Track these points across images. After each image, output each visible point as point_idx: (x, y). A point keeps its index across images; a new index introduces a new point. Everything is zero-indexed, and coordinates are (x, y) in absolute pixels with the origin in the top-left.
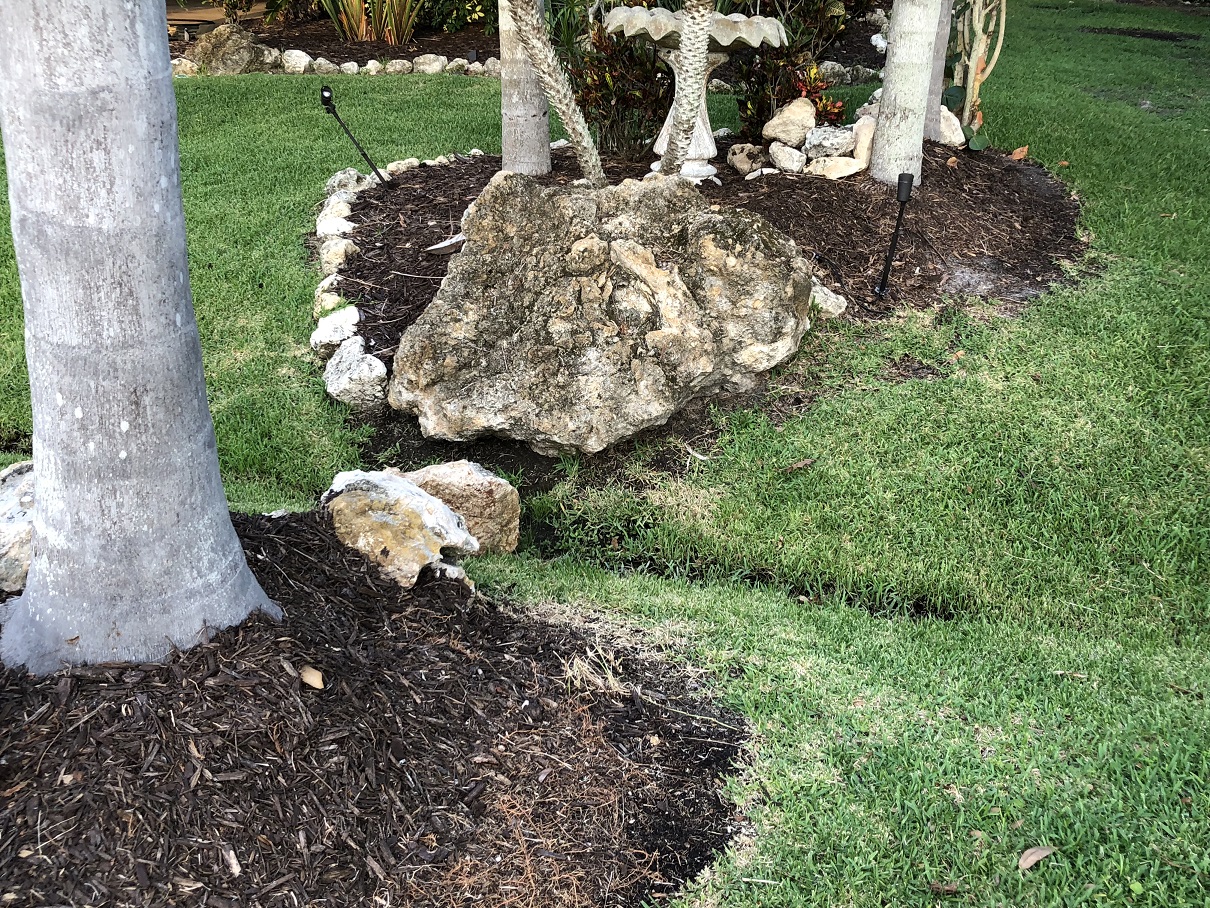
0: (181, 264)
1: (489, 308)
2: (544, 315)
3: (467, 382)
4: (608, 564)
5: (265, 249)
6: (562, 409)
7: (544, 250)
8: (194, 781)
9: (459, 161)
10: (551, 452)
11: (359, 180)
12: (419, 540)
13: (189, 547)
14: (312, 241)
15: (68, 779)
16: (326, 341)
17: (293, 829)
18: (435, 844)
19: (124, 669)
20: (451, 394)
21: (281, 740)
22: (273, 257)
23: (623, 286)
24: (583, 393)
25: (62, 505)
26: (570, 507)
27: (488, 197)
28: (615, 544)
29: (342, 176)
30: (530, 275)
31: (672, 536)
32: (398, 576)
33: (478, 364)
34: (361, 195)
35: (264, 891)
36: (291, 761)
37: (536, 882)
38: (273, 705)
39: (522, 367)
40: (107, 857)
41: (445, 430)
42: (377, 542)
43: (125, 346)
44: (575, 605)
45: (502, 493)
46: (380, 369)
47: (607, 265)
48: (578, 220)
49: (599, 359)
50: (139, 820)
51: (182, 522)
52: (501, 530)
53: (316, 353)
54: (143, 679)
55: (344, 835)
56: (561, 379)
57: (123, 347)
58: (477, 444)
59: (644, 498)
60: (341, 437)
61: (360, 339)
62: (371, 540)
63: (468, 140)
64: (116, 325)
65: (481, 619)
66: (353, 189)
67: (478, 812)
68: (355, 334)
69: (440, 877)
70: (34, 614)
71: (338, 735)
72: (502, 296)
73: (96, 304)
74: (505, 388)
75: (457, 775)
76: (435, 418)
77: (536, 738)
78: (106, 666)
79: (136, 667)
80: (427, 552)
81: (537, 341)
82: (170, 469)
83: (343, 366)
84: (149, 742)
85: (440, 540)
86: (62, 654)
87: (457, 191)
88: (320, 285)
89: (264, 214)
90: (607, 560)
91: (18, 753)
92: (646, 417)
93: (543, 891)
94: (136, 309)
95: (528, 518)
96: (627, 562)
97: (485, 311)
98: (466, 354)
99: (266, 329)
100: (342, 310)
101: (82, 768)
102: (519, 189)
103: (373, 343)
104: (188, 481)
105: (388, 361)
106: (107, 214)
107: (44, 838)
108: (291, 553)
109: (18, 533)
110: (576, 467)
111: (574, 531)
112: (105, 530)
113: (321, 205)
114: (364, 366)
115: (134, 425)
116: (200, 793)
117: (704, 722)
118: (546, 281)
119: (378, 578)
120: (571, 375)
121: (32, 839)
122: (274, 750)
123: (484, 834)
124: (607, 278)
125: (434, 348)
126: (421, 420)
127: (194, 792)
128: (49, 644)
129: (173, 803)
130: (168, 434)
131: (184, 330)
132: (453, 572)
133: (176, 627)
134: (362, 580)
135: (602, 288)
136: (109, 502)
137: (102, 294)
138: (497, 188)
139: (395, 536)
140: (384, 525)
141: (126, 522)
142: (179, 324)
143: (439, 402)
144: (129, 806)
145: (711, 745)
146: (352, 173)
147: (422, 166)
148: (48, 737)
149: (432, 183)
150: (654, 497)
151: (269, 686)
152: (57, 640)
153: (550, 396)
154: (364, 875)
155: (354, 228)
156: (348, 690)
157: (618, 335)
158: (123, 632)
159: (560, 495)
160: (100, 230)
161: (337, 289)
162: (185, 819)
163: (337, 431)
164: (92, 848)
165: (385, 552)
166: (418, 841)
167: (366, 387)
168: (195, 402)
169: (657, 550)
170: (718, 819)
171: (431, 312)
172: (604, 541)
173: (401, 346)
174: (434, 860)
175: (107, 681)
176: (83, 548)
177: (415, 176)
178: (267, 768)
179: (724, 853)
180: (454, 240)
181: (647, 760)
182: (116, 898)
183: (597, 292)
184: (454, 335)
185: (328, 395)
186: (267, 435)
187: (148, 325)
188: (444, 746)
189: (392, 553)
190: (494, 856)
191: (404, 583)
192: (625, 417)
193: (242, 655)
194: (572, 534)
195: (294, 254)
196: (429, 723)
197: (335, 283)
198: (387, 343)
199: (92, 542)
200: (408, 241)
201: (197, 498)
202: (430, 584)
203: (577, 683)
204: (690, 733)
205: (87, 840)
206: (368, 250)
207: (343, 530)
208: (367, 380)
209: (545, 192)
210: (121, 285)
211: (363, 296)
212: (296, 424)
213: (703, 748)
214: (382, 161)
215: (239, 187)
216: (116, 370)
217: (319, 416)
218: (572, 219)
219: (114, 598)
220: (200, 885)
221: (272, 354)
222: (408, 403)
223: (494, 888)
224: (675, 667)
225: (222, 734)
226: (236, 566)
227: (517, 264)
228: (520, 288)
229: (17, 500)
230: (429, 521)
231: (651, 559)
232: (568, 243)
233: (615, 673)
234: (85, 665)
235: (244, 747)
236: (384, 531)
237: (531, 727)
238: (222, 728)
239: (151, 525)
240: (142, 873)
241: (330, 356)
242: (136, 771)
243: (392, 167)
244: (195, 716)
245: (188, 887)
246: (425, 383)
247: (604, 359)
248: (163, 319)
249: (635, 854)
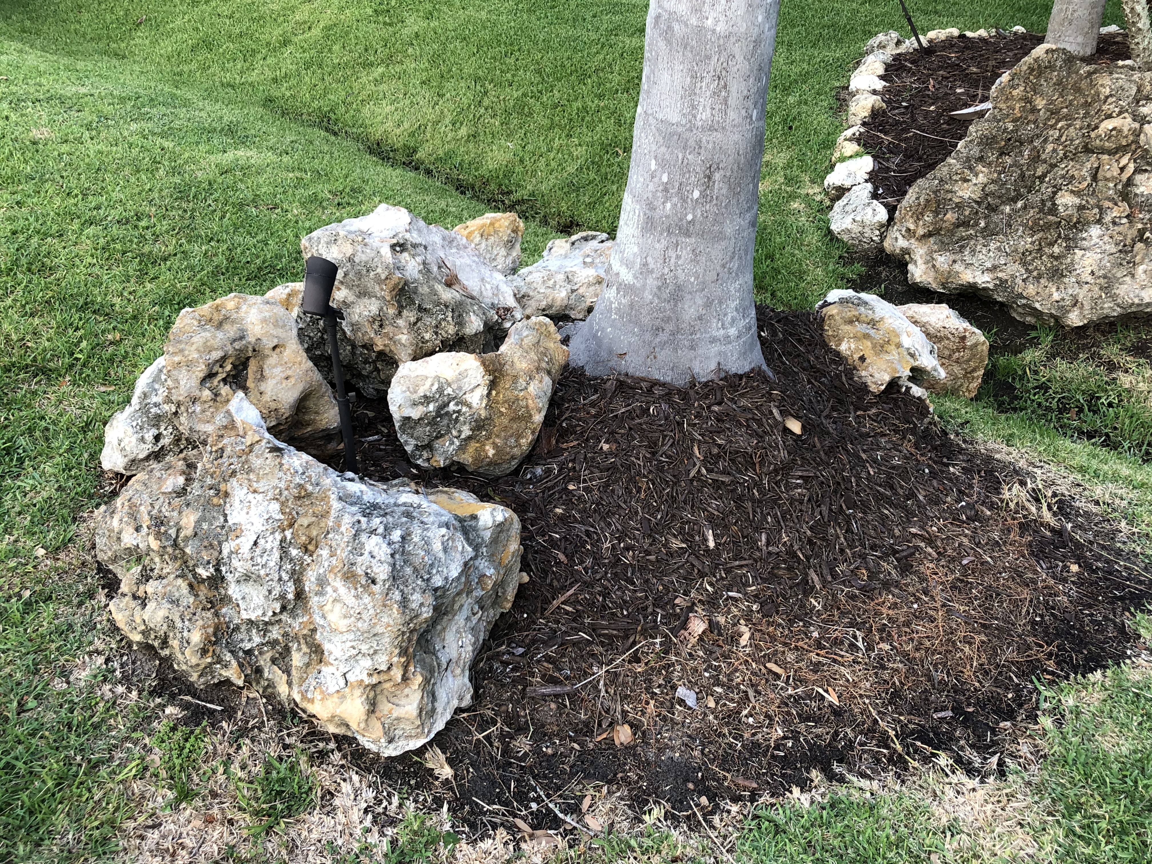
0: (766, 70)
1: (1000, 174)
2: (1054, 187)
3: (962, 239)
4: (1063, 429)
5: (800, 96)
6: (1050, 279)
7: (1069, 126)
8: (692, 474)
9: (998, 35)
10: (1028, 319)
11: (898, 43)
12: (894, 355)
13: (720, 303)
14: (843, 94)
15: (606, 447)
16: (838, 183)
17: (758, 529)
18: (865, 578)
19: (655, 383)
20: (944, 247)
21: (762, 463)
22: (806, 103)
23: (1146, 171)
24: (1076, 266)
25: (636, 249)
26: (1036, 373)
27: (1025, 68)
28: (1073, 414)
29: (883, 38)
30: (1050, 147)
31: (1134, 419)
32: (869, 381)
33: (977, 224)
34: (897, 58)
35: (729, 566)
36: (765, 482)
37: (944, 631)
38: (760, 437)
39: (1020, 233)
40: (624, 506)
41: (930, 280)
42: (857, 349)
43: (712, 129)
44: (1023, 451)
45: (974, 341)
46: (883, 214)
47: (1133, 147)
48: (1114, 99)
49: (1101, 237)
50: (649, 488)
51: (720, 282)
52: (965, 376)
53: (827, 194)
54: (666, 394)
55: (796, 547)
56: (1056, 250)
57: (709, 130)
58: (957, 299)
59: (1114, 379)
60: (834, 271)
61: (869, 186)
62: (853, 346)
63: (1012, 17)
64: (708, 110)
65: (933, 438)
66: (891, 51)
67: (905, 568)
68: (866, 181)
69: (864, 602)
70: (597, 331)
71: (805, 474)
72: (1015, 164)
73: (697, 91)
74: (999, 249)
75: (893, 536)
76: (923, 267)
77: (967, 531)
78: (643, 379)
79: (664, 385)
80: (899, 367)
81: (1041, 211)
82: (720, 237)
83: (848, 208)
84: (666, 436)
85: (912, 361)
86: (612, 363)
87: (993, 63)
88: (843, 134)
89: (805, 66)
90: (1061, 426)
91: (574, 422)
92: (1136, 301)
93: (949, 640)
94: (726, 100)
95: (992, 373)
96: (1081, 433)
97: (996, 175)
98: (967, 213)
99: (789, 166)
100: (859, 159)
101: (616, 441)
102: (1058, 64)
103: (881, 191)
104: (731, 249)
105: (892, 210)
106: (722, 18)
107: (585, 481)
108: (786, 339)
109: (588, 276)
110: (1050, 338)
111: (1035, 395)
112: (663, 274)
113: (857, 63)
114: (869, 210)
115: (703, 195)
116: (695, 483)
117: (1126, 567)
118: (1064, 154)
119: (851, 379)
120: (1068, 248)
121: (577, 480)
122: (755, 470)
123: (906, 585)
124: (1130, 160)
125: (938, 203)
126: (910, 267)
127: (692, 481)
128: (604, 354)
129: (675, 484)
130: (726, 207)
131: (756, 124)
132: (917, 391)
133: (697, 363)
134: (838, 376)
135: (1122, 169)
136: (672, 253)
137: (704, 84)
138: (1036, 60)
139: (874, 347)
140: (867, 336)
141: (680, 271)
142: (754, 119)
143: (931, 252)
144: (645, 476)
145: (1129, 586)
146: (893, 35)
147: (962, 36)
148: (594, 416)
149: (968, 54)
150: (1125, 380)
151: (760, 424)
152: (610, 352)
153: (1042, 264)
154: (805, 581)
155: (885, 87)
156: (818, 445)
157: (1127, 217)
158: (659, 357)
159: (1028, 359)
160: (714, 31)
161: (858, 139)
162: (681, 498)
163: (831, 265)
164: (616, 497)
165: (862, 359)
166: (852, 571)
167: (867, 230)
168: (751, 186)
169: (1116, 428)
170: (1120, 641)
171: (942, 170)
172: (1063, 409)
173: (907, 196)
174: (862, 589)
175: (641, 389)
176: (644, 286)
177: (952, 46)
178: (747, 481)
179: (1119, 666)
180: (978, 108)
181: (1064, 580)
182: (626, 535)
183: (1116, 172)
184: (960, 193)
185: (830, 232)
186: (771, 257)
187: (732, 115)
188: (886, 512)
189: (868, 361)
190: (912, 603)
191: (873, 388)
192: (1114, 297)
193: (742, 395)
194: (1032, 397)
195: (825, 104)
196: (878, 491)
197: (857, 134)
198: (893, 194)
199: (652, 282)
200: (933, 104)
201: (735, 265)
202: (895, 396)
203: (1012, 505)
204: (1111, 574)
205: (613, 491)
206: (894, 108)
207: (830, 333)
208: (868, 223)
209: (1085, 69)
210: (719, 78)
211: (880, 148)
212: (797, 252)
213: (1120, 587)
214: (922, 29)
215: (786, 39)
216: (700, 147)
217: (818, 249)
218: (1107, 97)
219: (657, 329)
220: (684, 546)
221: (789, 189)
222: (902, 249)
223: (907, 624)
224: (1108, 521)
225: (719, 446)
226: (750, 328)
227: (1038, 136)
228: (1036, 159)
229: (581, 259)
230: (906, 342)
231: (1107, 435)
232: (1097, 121)
233: (1050, 508)
234: (627, 375)
235: (732, 460)
236: (865, 341)
237: (964, 522)
238: (719, 442)
239: (697, 278)
240: (645, 524)
241: (839, 198)
242: (653, 454)
243: (932, 34)
244: (701, 428)
245: (676, 544)
246: (922, 233)
247: (1106, 238)
248: (743, 112)
249: (1036, 643)
